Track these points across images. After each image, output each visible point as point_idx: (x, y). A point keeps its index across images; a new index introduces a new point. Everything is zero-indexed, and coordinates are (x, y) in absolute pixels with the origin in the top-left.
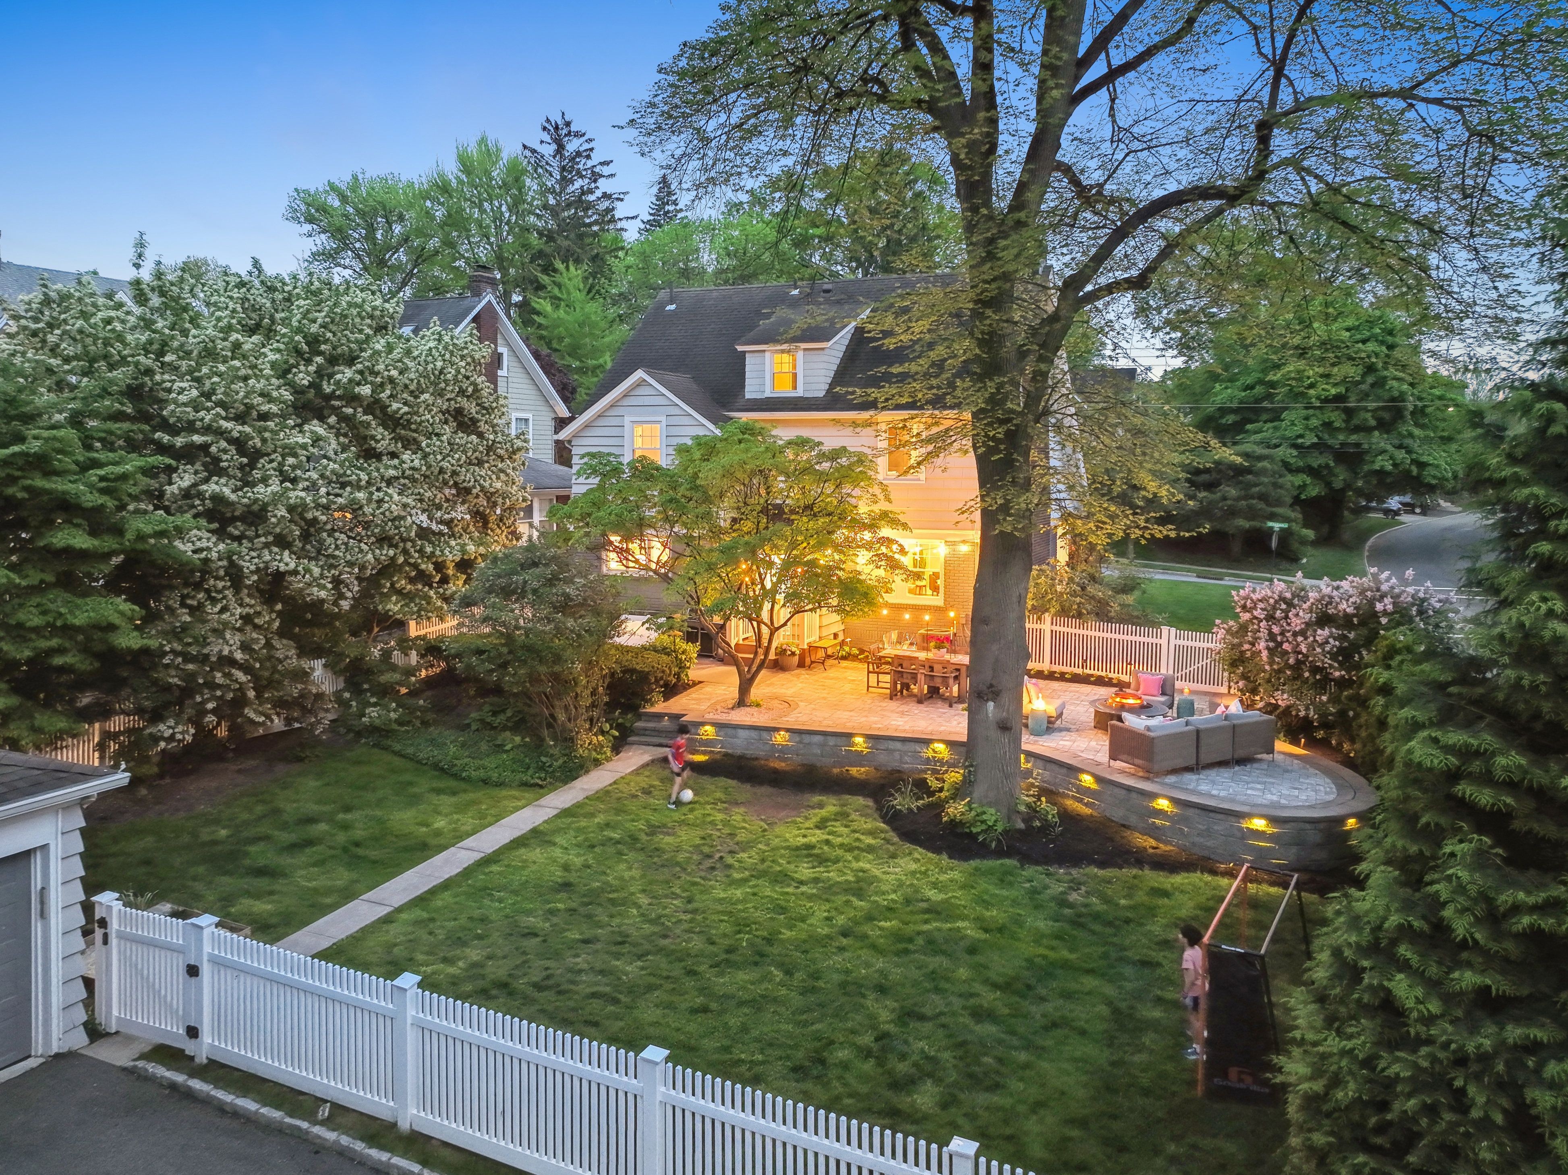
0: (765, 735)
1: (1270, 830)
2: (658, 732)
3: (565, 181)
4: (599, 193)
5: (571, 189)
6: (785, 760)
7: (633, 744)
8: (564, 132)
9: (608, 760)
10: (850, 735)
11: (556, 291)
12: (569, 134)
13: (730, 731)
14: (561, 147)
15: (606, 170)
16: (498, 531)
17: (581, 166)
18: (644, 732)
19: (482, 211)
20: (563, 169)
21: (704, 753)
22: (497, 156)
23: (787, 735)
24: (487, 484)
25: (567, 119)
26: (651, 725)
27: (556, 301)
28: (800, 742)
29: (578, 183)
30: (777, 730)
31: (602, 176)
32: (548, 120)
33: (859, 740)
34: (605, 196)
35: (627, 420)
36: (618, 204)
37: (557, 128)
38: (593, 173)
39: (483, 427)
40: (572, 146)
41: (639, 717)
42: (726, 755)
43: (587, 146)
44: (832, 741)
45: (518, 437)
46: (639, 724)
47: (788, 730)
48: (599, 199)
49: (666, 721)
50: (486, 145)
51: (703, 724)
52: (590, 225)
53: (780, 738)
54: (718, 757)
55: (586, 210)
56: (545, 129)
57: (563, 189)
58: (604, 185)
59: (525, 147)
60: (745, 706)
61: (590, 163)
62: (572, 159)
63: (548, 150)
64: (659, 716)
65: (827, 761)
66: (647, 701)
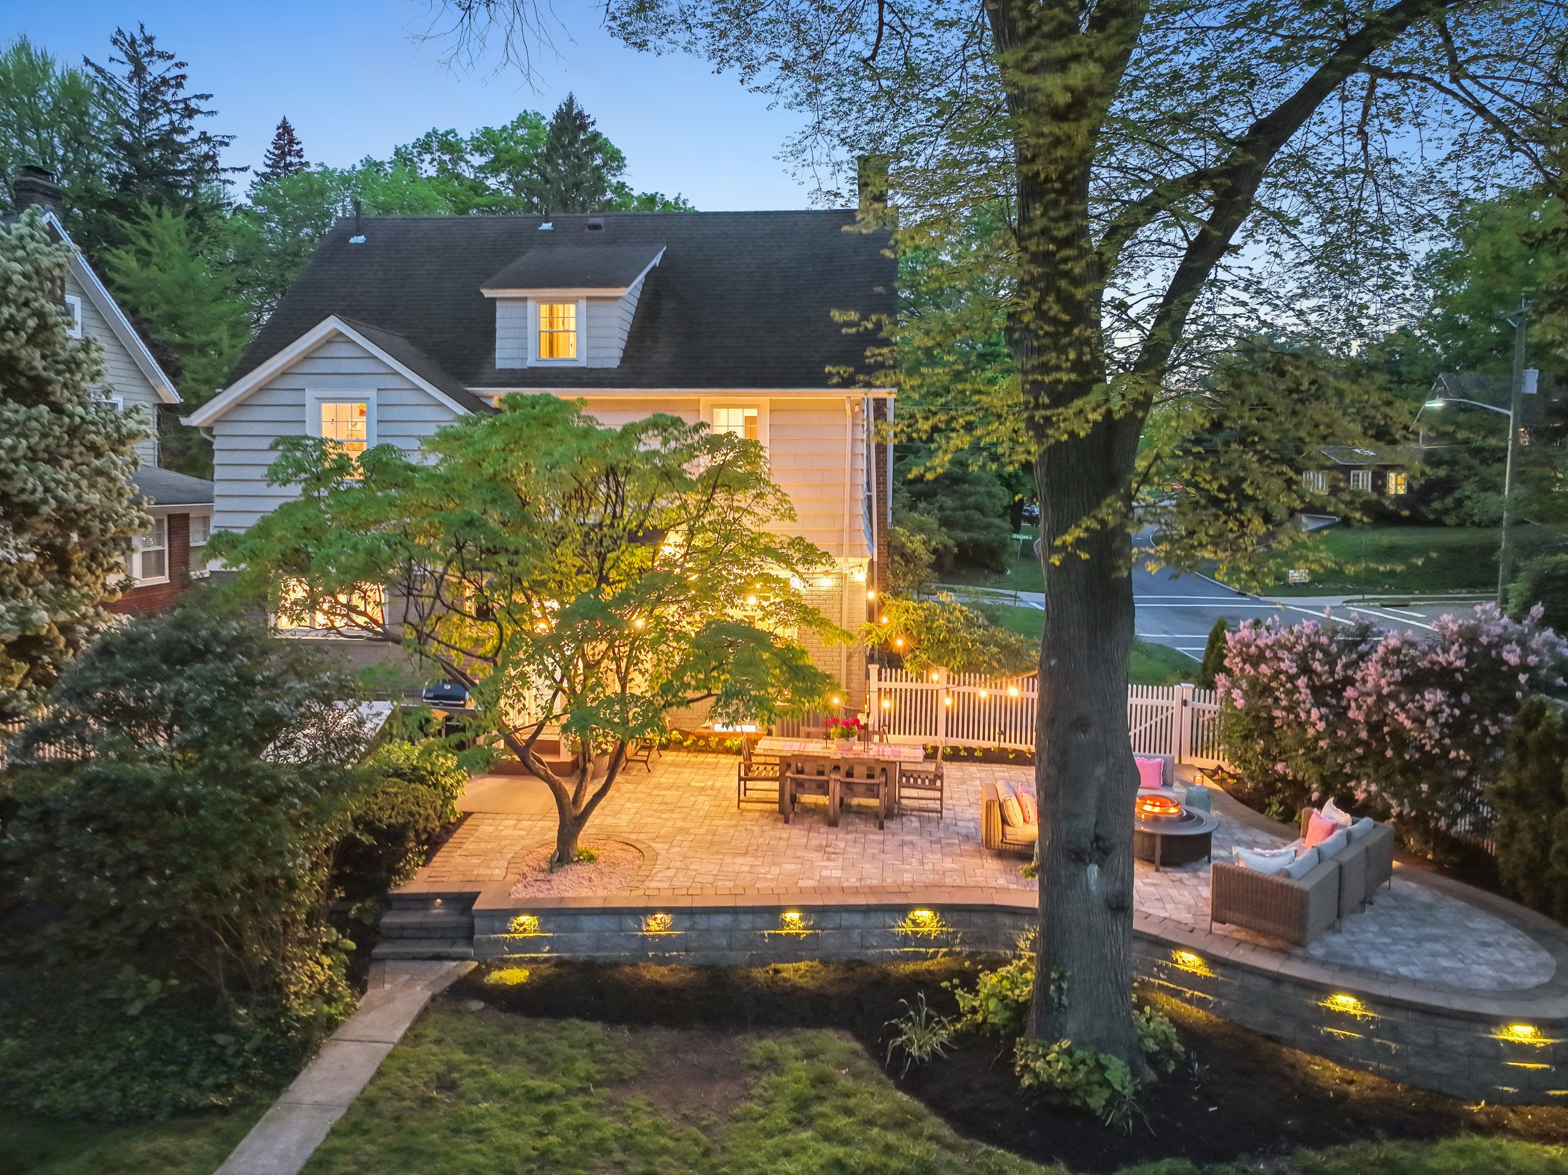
0: (630, 922)
1: (1541, 1042)
2: (424, 932)
3: (146, 115)
4: (194, 135)
5: (154, 124)
6: (663, 961)
7: (382, 959)
8: (143, 50)
9: (349, 1011)
10: (778, 910)
11: (143, 243)
12: (151, 53)
13: (565, 921)
14: (139, 71)
15: (204, 106)
16: (90, 578)
17: (168, 98)
18: (401, 934)
19: (24, 140)
20: (143, 97)
21: (519, 963)
22: (45, 72)
23: (668, 919)
24: (70, 497)
25: (148, 34)
26: (411, 918)
27: (144, 255)
28: (692, 928)
29: (165, 119)
30: (651, 911)
31: (199, 112)
32: (120, 32)
33: (792, 916)
34: (205, 138)
35: (310, 395)
36: (222, 150)
37: (133, 42)
38: (187, 107)
39: (59, 393)
40: (156, 69)
41: (389, 903)
42: (560, 963)
43: (176, 72)
44: (746, 922)
45: (127, 415)
46: (389, 919)
47: (667, 910)
48: (193, 141)
49: (438, 908)
50: (29, 55)
51: (516, 912)
52: (183, 173)
53: (657, 924)
54: (546, 970)
55: (176, 152)
56: (115, 42)
57: (144, 122)
58: (199, 124)
59: (87, 62)
60: (570, 861)
61: (182, 94)
62: (156, 89)
63: (121, 71)
64: (424, 900)
65: (738, 957)
66: (398, 872)
